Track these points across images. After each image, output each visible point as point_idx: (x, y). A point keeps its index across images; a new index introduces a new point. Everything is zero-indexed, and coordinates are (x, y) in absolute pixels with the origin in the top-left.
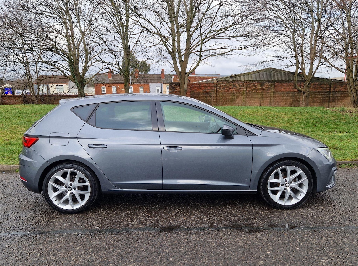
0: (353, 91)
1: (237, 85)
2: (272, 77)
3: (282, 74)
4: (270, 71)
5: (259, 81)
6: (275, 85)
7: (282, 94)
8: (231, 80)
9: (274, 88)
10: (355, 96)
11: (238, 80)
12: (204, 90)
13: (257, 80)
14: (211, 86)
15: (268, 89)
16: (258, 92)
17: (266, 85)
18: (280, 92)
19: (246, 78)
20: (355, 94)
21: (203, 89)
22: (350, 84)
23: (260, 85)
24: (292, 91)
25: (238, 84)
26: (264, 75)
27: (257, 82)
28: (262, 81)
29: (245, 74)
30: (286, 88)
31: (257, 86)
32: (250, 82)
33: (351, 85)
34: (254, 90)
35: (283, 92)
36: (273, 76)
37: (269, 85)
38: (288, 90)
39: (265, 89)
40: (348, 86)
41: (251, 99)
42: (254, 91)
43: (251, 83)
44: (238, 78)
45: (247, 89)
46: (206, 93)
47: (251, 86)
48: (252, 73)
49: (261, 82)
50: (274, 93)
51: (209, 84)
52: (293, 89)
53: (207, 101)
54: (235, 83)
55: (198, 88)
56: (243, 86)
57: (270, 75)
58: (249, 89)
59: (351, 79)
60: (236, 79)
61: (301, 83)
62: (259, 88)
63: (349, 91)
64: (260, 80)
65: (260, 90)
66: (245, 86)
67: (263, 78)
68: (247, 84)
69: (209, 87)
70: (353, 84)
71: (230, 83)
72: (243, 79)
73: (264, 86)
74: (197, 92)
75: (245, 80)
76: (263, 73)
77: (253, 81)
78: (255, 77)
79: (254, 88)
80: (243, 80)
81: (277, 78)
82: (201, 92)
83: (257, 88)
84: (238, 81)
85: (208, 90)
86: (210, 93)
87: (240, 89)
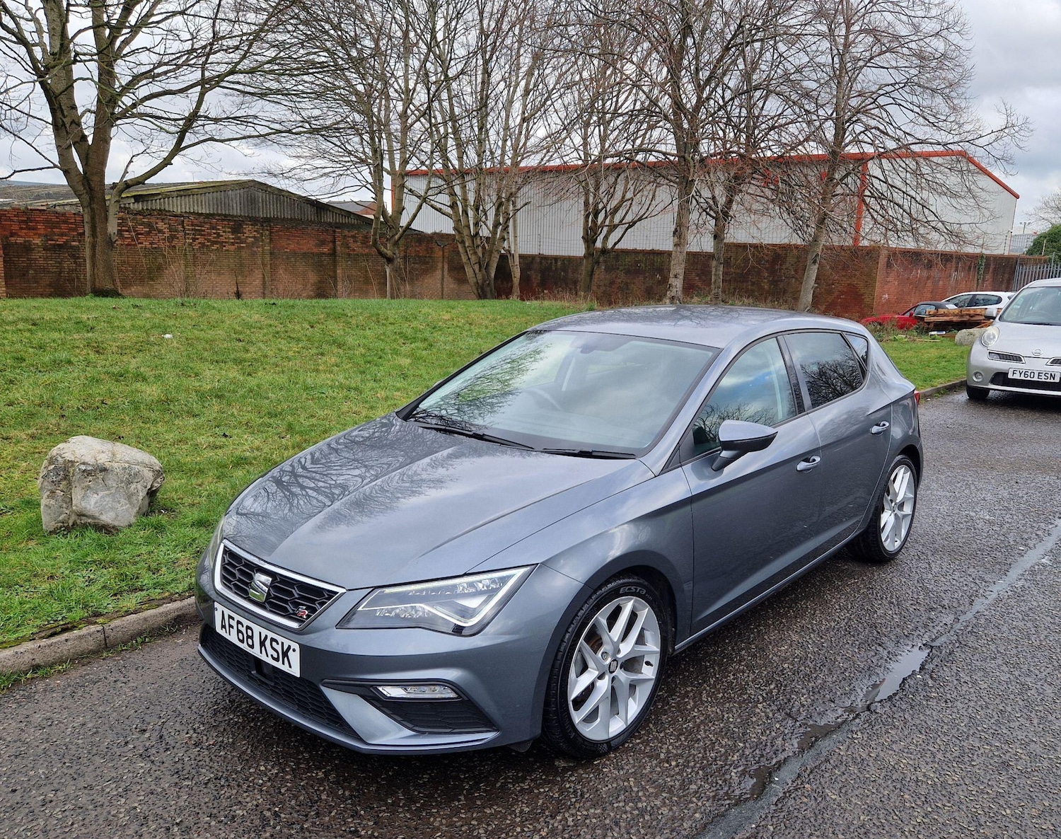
0: (473, 258)
1: (161, 225)
2: (259, 207)
3: (284, 201)
4: (252, 190)
5: (225, 216)
6: (271, 232)
7: (293, 259)
8: (138, 206)
9: (271, 239)
10: (477, 271)
11: (160, 210)
12: (46, 236)
13: (219, 215)
14: (72, 223)
15: (253, 243)
16: (228, 250)
17: (249, 232)
18: (286, 252)
19: (185, 205)
20: (477, 267)
21: (42, 232)
22: (463, 242)
23: (231, 228)
24: (315, 250)
25: (167, 221)
26: (238, 199)
27: (223, 220)
28: (233, 216)
29: (182, 193)
30: (301, 242)
31: (224, 232)
32: (201, 219)
33: (467, 244)
34: (216, 243)
35: (294, 253)
36: (261, 205)
37: (255, 231)
38: (305, 249)
39: (245, 242)
40: (460, 246)
41: (208, 272)
42: (215, 247)
43: (204, 222)
44: (160, 204)
45: (194, 239)
46: (54, 245)
47: (204, 231)
48: (201, 191)
49: (232, 221)
50: (271, 254)
51: (64, 214)
52: (317, 245)
53: (60, 273)
54: (153, 220)
55: (21, 229)
56: (180, 228)
57: (252, 201)
58: (201, 240)
59: (465, 232)
60: (156, 205)
61: (334, 231)
62: (229, 238)
63: (464, 259)
64: (227, 213)
65: (233, 244)
66: (189, 230)
67: (236, 210)
68: (192, 225)
69: (63, 226)
70: (470, 242)
71: (139, 217)
72: (178, 206)
73: (244, 233)
74: (20, 240)
75: (184, 211)
76: (234, 193)
77: (208, 216)
78: (211, 203)
79: (214, 238)
80: (178, 210)
81: (271, 211)
82: (37, 241)
83: (222, 239)
84: (162, 213)
85: (62, 235)
86: (72, 247)
87: (172, 238)
